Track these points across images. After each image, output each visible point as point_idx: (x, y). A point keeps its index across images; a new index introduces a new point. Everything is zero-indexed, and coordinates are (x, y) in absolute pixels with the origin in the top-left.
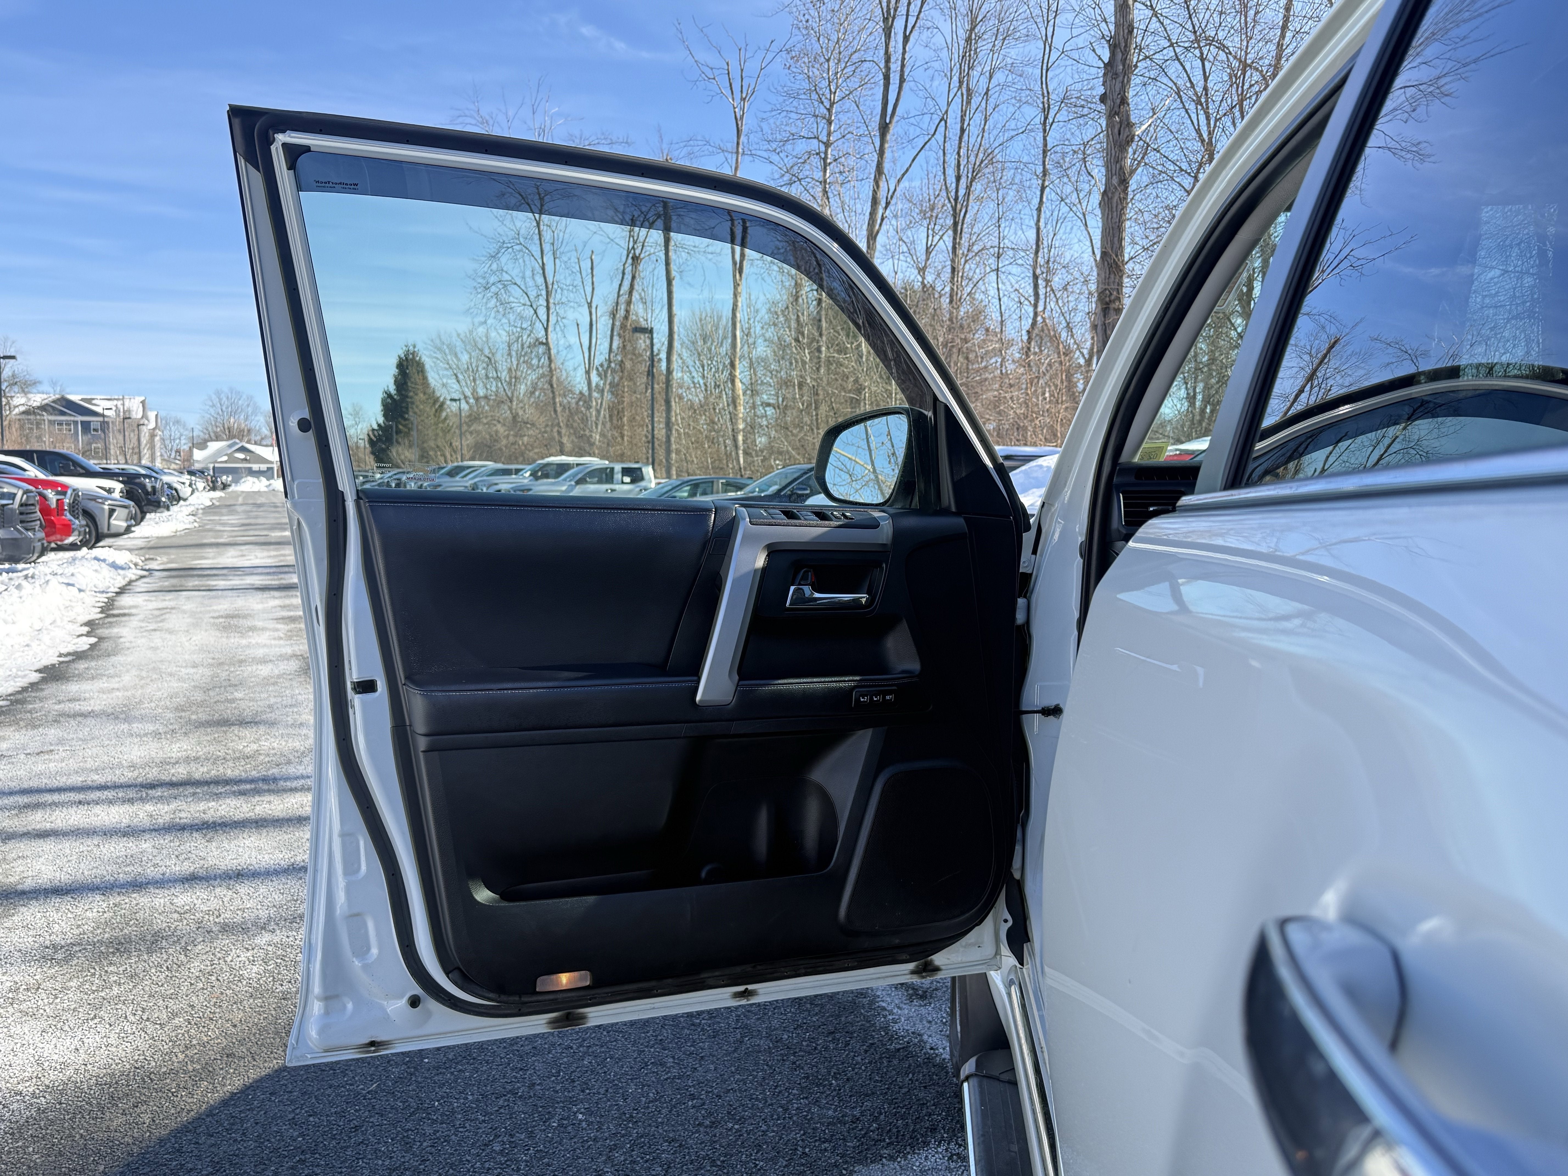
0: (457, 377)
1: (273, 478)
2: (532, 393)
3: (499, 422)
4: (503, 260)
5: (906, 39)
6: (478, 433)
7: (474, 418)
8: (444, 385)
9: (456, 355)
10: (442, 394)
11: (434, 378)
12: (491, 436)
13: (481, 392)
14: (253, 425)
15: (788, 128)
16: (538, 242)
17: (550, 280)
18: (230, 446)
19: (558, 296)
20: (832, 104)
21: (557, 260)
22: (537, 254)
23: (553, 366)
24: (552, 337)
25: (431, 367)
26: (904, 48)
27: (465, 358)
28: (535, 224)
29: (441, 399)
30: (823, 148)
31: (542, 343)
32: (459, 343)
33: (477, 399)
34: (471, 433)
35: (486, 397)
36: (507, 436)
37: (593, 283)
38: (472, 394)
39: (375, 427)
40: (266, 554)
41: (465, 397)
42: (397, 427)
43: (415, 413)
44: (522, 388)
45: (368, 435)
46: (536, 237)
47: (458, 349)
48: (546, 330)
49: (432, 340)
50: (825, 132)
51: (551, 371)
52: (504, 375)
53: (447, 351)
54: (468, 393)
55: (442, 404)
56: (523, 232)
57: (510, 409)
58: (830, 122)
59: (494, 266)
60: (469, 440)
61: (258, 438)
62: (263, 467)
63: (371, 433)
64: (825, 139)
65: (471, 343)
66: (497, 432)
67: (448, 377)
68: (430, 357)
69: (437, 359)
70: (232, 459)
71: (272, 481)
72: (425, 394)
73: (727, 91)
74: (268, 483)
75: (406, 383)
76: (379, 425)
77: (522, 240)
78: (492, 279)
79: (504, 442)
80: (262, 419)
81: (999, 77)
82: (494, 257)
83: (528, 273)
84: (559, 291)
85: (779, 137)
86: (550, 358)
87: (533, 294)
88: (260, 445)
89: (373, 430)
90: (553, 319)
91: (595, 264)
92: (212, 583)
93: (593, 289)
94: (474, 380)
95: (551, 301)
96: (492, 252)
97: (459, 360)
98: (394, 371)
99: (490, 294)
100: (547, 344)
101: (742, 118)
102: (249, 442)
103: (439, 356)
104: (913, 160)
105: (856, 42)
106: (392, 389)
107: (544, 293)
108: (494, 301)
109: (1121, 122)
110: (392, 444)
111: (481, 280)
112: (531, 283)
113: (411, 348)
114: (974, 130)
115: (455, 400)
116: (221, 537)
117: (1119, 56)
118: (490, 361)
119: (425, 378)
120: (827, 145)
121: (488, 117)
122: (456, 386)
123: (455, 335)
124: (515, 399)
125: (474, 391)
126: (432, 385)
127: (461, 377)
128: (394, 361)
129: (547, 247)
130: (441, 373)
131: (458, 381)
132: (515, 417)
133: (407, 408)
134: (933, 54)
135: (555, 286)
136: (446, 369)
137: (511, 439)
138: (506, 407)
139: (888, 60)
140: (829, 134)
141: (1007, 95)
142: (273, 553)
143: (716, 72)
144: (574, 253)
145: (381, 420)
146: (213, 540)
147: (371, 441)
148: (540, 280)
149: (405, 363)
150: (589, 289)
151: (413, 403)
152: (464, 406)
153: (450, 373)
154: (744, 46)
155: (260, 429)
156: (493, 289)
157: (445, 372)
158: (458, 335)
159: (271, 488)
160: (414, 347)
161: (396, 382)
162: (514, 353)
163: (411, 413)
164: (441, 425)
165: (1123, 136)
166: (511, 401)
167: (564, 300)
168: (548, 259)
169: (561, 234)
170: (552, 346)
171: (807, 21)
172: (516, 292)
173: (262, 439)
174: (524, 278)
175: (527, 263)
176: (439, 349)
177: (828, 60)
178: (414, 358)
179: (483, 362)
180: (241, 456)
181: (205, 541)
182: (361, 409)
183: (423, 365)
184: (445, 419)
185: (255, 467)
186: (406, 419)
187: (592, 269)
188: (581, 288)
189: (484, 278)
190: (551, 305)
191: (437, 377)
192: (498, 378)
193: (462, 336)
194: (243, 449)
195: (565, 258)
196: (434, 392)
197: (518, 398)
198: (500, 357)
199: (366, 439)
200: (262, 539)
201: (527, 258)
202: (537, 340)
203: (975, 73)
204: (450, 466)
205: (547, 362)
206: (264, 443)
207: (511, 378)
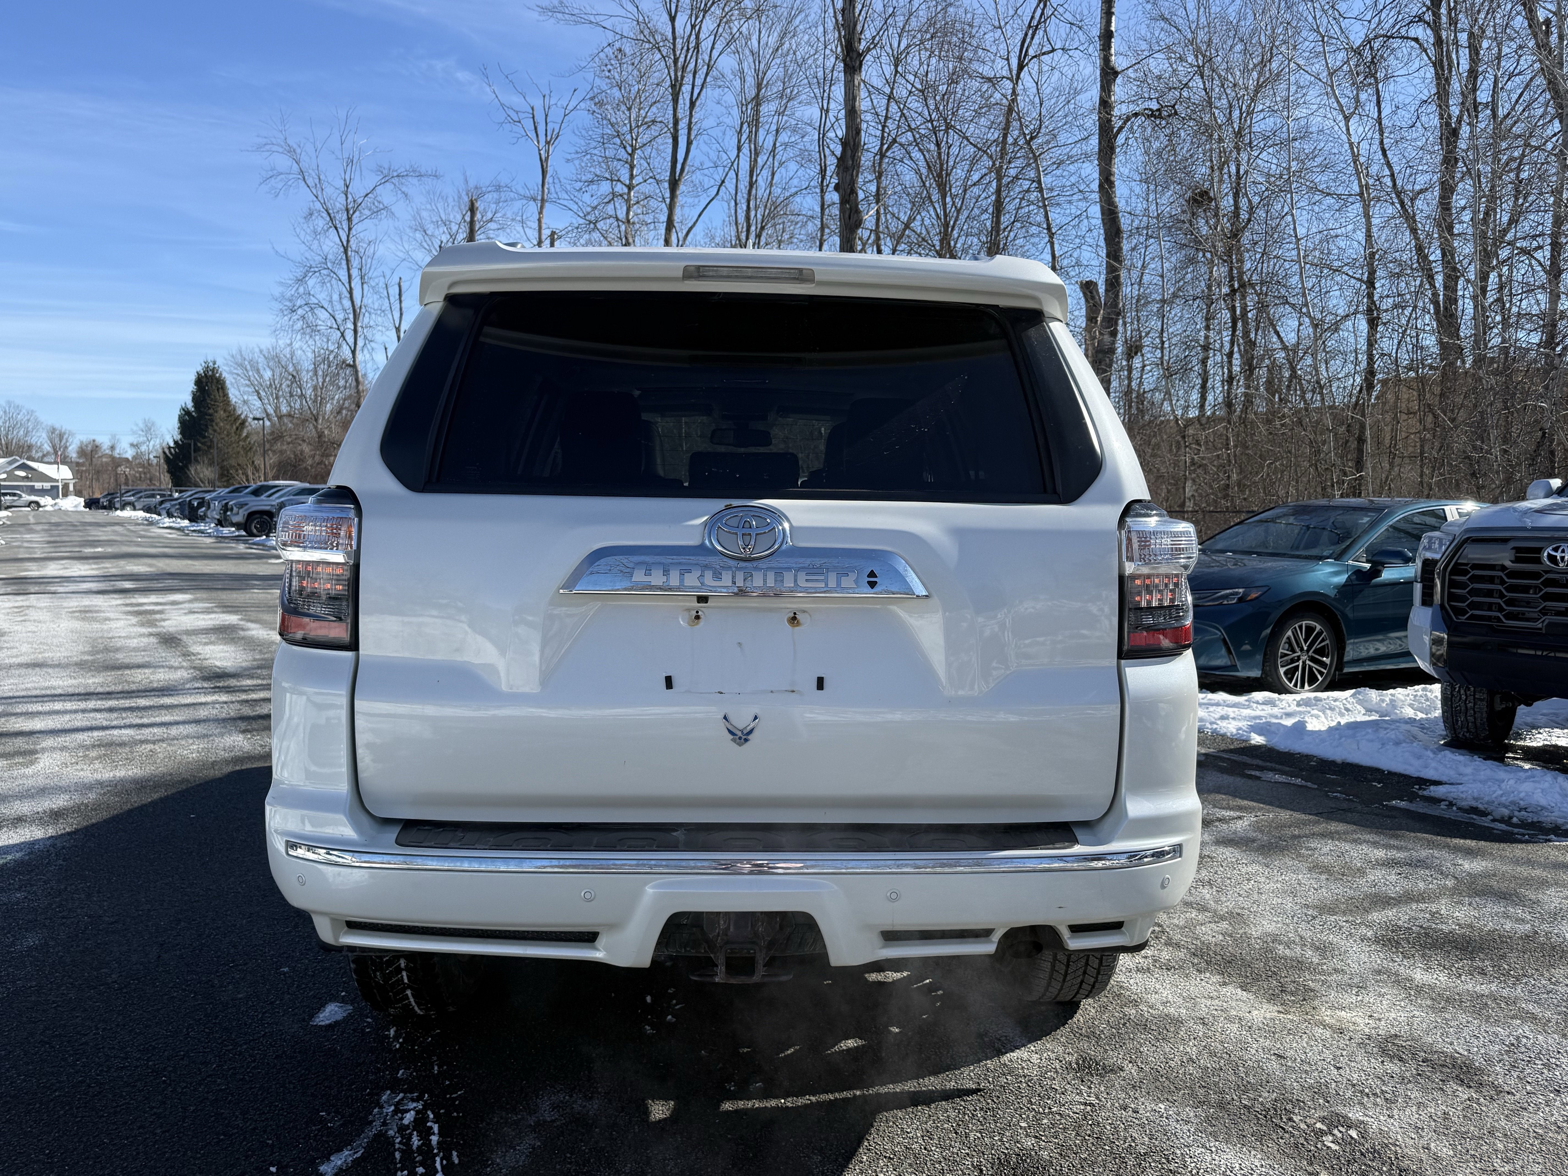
0: (258, 393)
1: (58, 497)
2: (339, 412)
3: (304, 441)
4: (311, 282)
5: (692, 104)
6: (282, 452)
7: (277, 436)
8: (245, 402)
9: (258, 371)
10: (242, 411)
11: (234, 395)
12: (296, 455)
13: (284, 409)
14: (33, 441)
15: (592, 169)
16: (345, 267)
17: (358, 303)
18: (10, 463)
19: (366, 320)
20: (634, 149)
21: (365, 286)
22: (345, 279)
23: (361, 388)
24: (360, 357)
25: (232, 384)
26: (691, 113)
27: (268, 374)
28: (342, 249)
29: (243, 417)
30: (626, 190)
31: (349, 365)
32: (261, 360)
33: (280, 418)
34: (274, 452)
35: (289, 415)
36: (313, 457)
37: (401, 309)
38: (275, 412)
39: (172, 444)
40: (87, 567)
41: (268, 415)
42: (195, 444)
43: (215, 431)
44: (329, 407)
45: (164, 453)
46: (344, 262)
47: (260, 365)
48: (354, 352)
49: (233, 356)
50: (627, 176)
51: (358, 392)
52: (309, 392)
53: (248, 367)
54: (271, 411)
55: (243, 423)
56: (330, 257)
57: (316, 428)
58: (632, 167)
59: (301, 290)
60: (272, 459)
61: (40, 454)
62: (47, 485)
63: (167, 451)
64: (627, 182)
65: (274, 359)
66: (302, 452)
67: (248, 393)
68: (231, 373)
69: (238, 375)
70: (11, 476)
71: (57, 501)
72: (225, 411)
73: (532, 134)
74: (53, 502)
75: (205, 400)
76: (176, 442)
77: (329, 265)
78: (299, 302)
79: (310, 462)
80: (44, 435)
81: (784, 137)
82: (301, 281)
83: (336, 297)
84: (367, 314)
85: (584, 178)
86: (357, 380)
87: (340, 317)
88: (42, 462)
89: (169, 448)
90: (360, 343)
91: (403, 290)
92: (53, 589)
93: (401, 314)
94: (277, 398)
95: (359, 324)
96: (299, 275)
97: (261, 377)
98: (191, 387)
99: (296, 317)
100: (354, 366)
101: (547, 159)
102: (28, 459)
103: (240, 371)
104: (700, 216)
105: (655, 93)
106: (190, 405)
107: (351, 316)
108: (300, 324)
109: (851, 209)
110: (190, 462)
111: (288, 303)
112: (338, 307)
113: (211, 364)
114: (762, 182)
115: (258, 419)
116: (35, 553)
117: (849, 153)
118: (295, 379)
119: (226, 395)
120: (630, 187)
121: (295, 146)
122: (258, 403)
123: (257, 350)
124: (321, 418)
125: (277, 409)
126: (233, 402)
127: (263, 394)
128: (193, 377)
129: (355, 272)
130: (242, 389)
131: (260, 398)
132: (320, 435)
133: (207, 426)
134: (724, 111)
135: (363, 310)
136: (247, 386)
137: (317, 458)
138: (311, 426)
139: (676, 122)
140: (632, 177)
141: (790, 153)
142: (94, 566)
143: (521, 115)
144: (382, 279)
145: (178, 437)
146: (27, 556)
147: (167, 459)
148: (347, 303)
149: (204, 380)
150: (397, 315)
151: (212, 420)
152: (268, 423)
153: (251, 389)
154: (547, 93)
155: (42, 445)
156: (300, 312)
157: (247, 389)
158: (261, 351)
159: (56, 508)
160: (214, 363)
161: (195, 399)
162: (320, 373)
163: (210, 431)
164: (241, 443)
165: (853, 221)
166: (316, 420)
167: (372, 323)
168: (356, 283)
169: (369, 260)
170: (359, 368)
171: (609, 71)
172: (323, 315)
173: (44, 456)
174: (331, 301)
175: (335, 286)
176: (241, 365)
177: (629, 109)
178: (213, 375)
179: (287, 379)
180: (22, 474)
181: (20, 556)
182: (153, 424)
183: (224, 382)
184: (247, 437)
185: (38, 485)
186: (205, 437)
187: (400, 295)
188: (388, 312)
189: (290, 301)
190: (359, 329)
191: (237, 393)
192: (302, 396)
193: (265, 352)
194: (23, 467)
195: (373, 284)
196: (235, 410)
197: (324, 418)
198: (305, 377)
199: (162, 456)
200: (77, 555)
201: (334, 282)
202: (344, 362)
203: (762, 133)
204: (253, 486)
205: (354, 384)
206: (46, 459)
207: (316, 395)
